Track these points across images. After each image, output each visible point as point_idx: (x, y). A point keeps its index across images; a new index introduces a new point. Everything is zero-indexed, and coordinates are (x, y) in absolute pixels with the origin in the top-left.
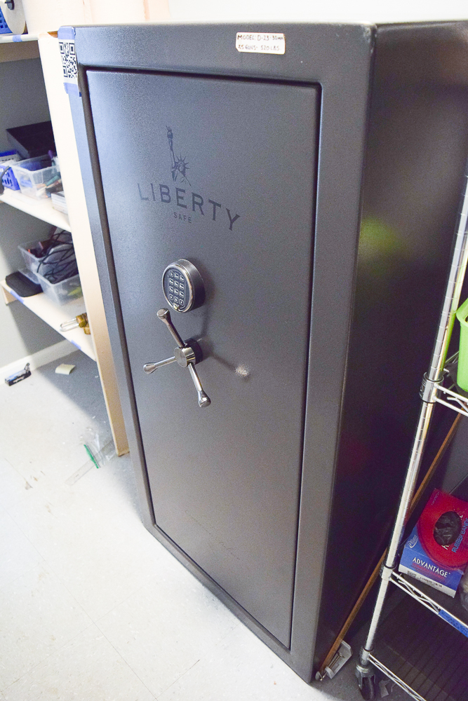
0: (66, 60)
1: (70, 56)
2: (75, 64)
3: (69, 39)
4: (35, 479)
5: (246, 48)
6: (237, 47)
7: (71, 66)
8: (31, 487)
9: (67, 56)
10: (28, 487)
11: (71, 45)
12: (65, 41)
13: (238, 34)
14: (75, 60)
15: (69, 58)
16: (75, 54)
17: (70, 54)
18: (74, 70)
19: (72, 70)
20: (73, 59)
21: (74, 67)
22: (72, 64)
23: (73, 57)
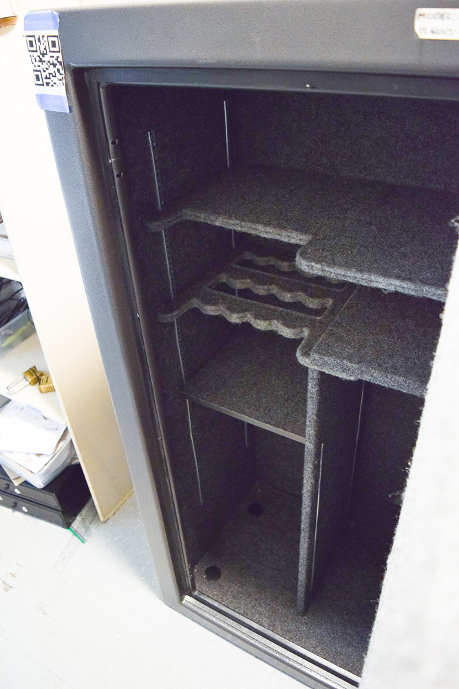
0: (41, 61)
1: (49, 54)
2: (58, 66)
3: (48, 28)
4: (13, 575)
5: (432, 32)
6: (417, 29)
7: (52, 70)
8: (11, 587)
9: (43, 55)
10: (7, 588)
11: (50, 39)
12: (37, 34)
13: (420, 11)
14: (60, 59)
15: (46, 58)
16: (59, 52)
17: (50, 52)
18: (58, 74)
19: (54, 75)
20: (57, 59)
21: (58, 70)
22: (54, 65)
23: (55, 55)
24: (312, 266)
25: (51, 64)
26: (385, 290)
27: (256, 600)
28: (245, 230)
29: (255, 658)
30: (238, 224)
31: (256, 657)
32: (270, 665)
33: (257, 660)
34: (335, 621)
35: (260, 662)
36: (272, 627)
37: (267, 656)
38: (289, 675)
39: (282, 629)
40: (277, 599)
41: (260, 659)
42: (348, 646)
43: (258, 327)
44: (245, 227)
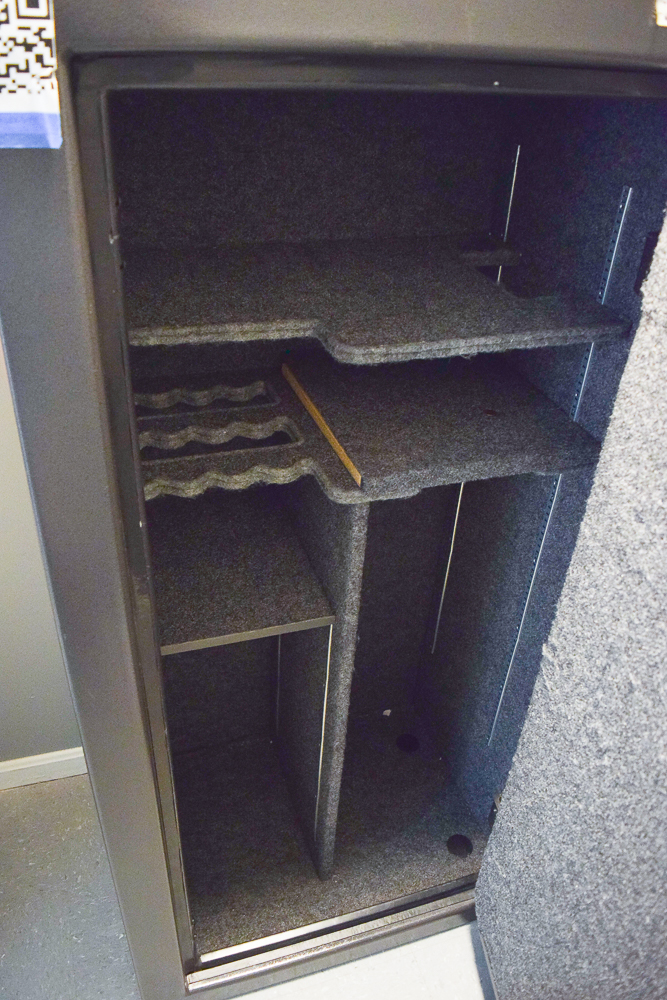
1: (16, 23)
7: (18, 56)
14: (49, 35)
16: (48, 18)
17: (19, 17)
18: (35, 67)
19: (23, 66)
20: (38, 34)
21: (39, 59)
22: (29, 47)
23: (35, 25)
24: (372, 353)
25: (16, 44)
26: (466, 355)
27: (264, 906)
28: (205, 339)
29: (322, 974)
30: (191, 333)
31: (322, 971)
32: (344, 964)
33: (326, 972)
34: (365, 853)
35: (331, 971)
36: (311, 919)
37: (332, 956)
38: (373, 954)
39: (323, 912)
40: (285, 885)
41: (328, 968)
42: (401, 866)
43: (237, 487)
44: (207, 334)
